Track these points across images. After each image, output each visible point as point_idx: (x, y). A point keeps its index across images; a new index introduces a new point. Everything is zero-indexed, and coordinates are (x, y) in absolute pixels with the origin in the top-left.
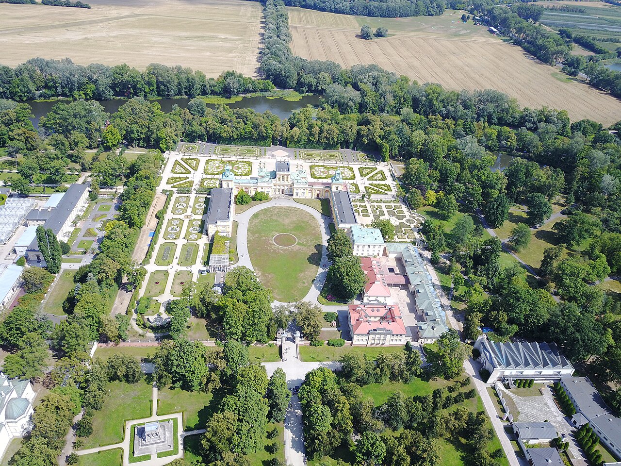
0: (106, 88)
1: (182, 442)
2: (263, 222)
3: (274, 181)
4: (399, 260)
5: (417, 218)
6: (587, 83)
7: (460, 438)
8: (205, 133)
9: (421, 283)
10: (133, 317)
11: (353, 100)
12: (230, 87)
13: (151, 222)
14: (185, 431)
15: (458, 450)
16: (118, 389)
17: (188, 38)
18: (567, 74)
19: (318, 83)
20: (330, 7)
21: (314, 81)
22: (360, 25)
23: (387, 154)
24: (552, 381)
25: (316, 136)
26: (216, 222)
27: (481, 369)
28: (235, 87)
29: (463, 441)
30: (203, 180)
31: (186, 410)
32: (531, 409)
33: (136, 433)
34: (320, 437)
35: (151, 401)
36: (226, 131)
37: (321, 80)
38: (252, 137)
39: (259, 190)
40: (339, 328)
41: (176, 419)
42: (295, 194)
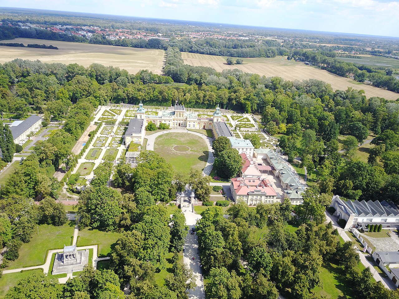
0: (62, 77)
1: (95, 265)
2: (165, 140)
3: (173, 117)
4: (265, 160)
5: (274, 139)
6: (371, 85)
7: (331, 264)
8: (126, 97)
9: (283, 169)
10: (64, 187)
11: (224, 85)
12: (144, 78)
13: (84, 138)
14: (99, 257)
15: (331, 272)
16: (46, 230)
17: (118, 62)
18: (357, 81)
19: (201, 79)
20: (207, 52)
21: (198, 78)
22: (225, 59)
23: (250, 109)
24: (396, 228)
25: (202, 99)
26: (132, 135)
27: (338, 220)
28: (147, 78)
29: (334, 266)
30: (123, 119)
31: (101, 244)
32: (384, 245)
33: (56, 258)
34: (215, 253)
35: (72, 237)
36: (140, 95)
37: (203, 77)
38: (158, 100)
39: (163, 122)
40: (224, 195)
41: (92, 249)
42: (188, 126)
